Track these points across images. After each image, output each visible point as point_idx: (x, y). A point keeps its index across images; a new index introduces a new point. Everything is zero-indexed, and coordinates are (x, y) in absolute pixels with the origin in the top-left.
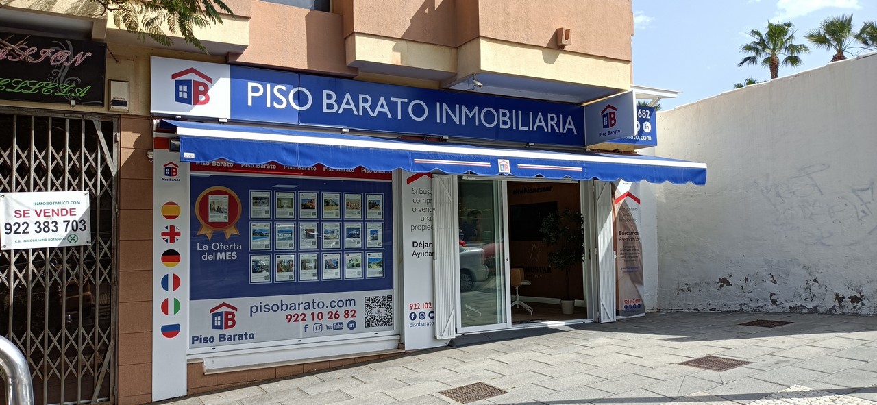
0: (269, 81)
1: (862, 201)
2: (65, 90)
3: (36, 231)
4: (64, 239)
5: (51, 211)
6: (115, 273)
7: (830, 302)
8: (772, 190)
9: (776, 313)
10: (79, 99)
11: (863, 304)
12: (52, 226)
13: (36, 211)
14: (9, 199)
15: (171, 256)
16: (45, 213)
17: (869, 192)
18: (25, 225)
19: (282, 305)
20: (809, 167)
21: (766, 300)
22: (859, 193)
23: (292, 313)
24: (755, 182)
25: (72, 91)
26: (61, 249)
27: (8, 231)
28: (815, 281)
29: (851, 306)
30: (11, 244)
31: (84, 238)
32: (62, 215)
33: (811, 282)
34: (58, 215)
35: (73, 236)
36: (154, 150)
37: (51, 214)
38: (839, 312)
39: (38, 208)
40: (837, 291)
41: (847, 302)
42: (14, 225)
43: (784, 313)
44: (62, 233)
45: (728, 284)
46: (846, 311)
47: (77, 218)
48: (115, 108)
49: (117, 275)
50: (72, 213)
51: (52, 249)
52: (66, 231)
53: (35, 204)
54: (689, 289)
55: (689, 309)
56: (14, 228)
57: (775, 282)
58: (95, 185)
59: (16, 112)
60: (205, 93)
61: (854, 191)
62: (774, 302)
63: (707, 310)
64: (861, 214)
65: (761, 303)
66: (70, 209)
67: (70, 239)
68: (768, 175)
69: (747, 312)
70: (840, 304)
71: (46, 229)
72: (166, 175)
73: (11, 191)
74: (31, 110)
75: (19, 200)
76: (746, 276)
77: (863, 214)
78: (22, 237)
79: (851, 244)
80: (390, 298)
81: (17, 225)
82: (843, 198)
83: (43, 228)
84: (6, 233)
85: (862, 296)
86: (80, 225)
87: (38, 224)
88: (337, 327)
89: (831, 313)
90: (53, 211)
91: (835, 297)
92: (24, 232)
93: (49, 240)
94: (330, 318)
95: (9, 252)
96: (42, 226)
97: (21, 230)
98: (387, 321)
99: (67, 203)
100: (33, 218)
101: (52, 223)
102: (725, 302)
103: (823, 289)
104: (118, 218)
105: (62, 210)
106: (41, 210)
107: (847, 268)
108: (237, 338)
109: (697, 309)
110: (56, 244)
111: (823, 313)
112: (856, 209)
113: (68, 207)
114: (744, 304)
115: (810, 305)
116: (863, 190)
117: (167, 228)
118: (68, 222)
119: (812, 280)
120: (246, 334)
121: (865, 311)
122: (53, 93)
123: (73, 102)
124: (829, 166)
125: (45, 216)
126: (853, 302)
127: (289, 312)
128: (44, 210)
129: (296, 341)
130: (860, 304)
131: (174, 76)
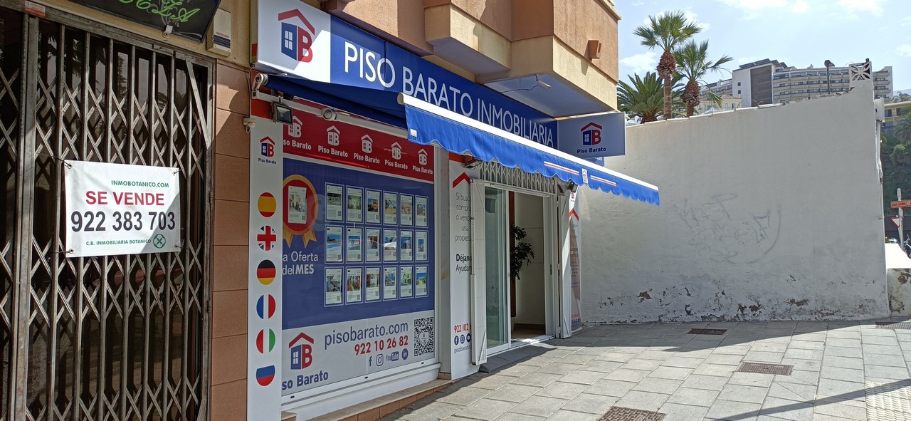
0: (363, 46)
1: (761, 226)
2: (167, 8)
3: (114, 227)
4: (149, 241)
5: (133, 196)
6: (207, 293)
7: (734, 312)
8: (689, 214)
9: (691, 322)
10: (178, 26)
11: (760, 312)
12: (134, 220)
13: (115, 194)
14: (79, 172)
15: (266, 269)
16: (126, 198)
17: (766, 219)
18: (101, 216)
19: (352, 333)
20: (720, 196)
21: (681, 311)
22: (759, 220)
23: (360, 342)
24: (675, 206)
25: (174, 12)
26: (143, 256)
27: (77, 226)
28: (723, 293)
29: (751, 314)
30: (80, 248)
31: (172, 242)
32: (147, 204)
33: (720, 295)
34: (142, 203)
35: (159, 237)
36: (251, 116)
37: (133, 201)
38: (742, 320)
39: (119, 190)
40: (740, 302)
41: (747, 311)
42: (86, 216)
43: (697, 321)
44: (147, 232)
45: (648, 297)
46: (747, 318)
47: (165, 209)
48: (218, 47)
49: (211, 298)
50: (160, 202)
51: (133, 256)
52: (152, 229)
53: (114, 183)
54: (611, 303)
55: (612, 322)
56: (85, 221)
57: (689, 295)
58: (184, 160)
59: (91, 29)
60: (308, 46)
61: (755, 218)
62: (689, 313)
63: (629, 322)
64: (760, 238)
65: (677, 314)
66: (157, 195)
67: (156, 241)
68: (686, 200)
69: (665, 323)
70: (742, 313)
71: (128, 225)
72: (263, 154)
73: (81, 159)
74: (111, 30)
75: (94, 175)
76: (664, 290)
77: (761, 238)
78: (96, 236)
79: (751, 262)
80: (432, 320)
81: (89, 216)
82: (746, 223)
83: (124, 223)
84: (73, 228)
85: (759, 306)
86: (169, 222)
87: (117, 216)
88: (393, 358)
89: (736, 321)
90: (136, 195)
91: (738, 307)
92: (99, 228)
93: (131, 242)
94: (389, 347)
95: (76, 261)
96: (123, 220)
97: (94, 225)
98: (429, 348)
99: (154, 185)
100: (112, 206)
101: (135, 215)
102: (645, 314)
103: (729, 300)
104: (212, 211)
105: (147, 195)
106: (122, 194)
107: (748, 282)
108: (313, 379)
109: (619, 322)
110: (138, 249)
111: (729, 321)
112: (756, 232)
113: (155, 191)
114: (662, 316)
115: (719, 315)
116: (761, 218)
117: (262, 229)
118: (155, 214)
119: (720, 293)
120: (321, 374)
121: (762, 318)
122: (150, 9)
123: (169, 29)
124: (736, 196)
125: (126, 203)
126: (752, 311)
127: (358, 342)
128: (126, 194)
129: (362, 379)
130: (758, 312)
131: (282, 16)
